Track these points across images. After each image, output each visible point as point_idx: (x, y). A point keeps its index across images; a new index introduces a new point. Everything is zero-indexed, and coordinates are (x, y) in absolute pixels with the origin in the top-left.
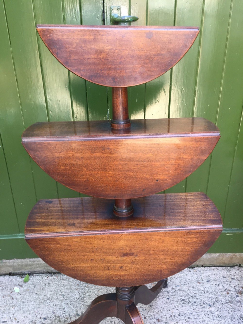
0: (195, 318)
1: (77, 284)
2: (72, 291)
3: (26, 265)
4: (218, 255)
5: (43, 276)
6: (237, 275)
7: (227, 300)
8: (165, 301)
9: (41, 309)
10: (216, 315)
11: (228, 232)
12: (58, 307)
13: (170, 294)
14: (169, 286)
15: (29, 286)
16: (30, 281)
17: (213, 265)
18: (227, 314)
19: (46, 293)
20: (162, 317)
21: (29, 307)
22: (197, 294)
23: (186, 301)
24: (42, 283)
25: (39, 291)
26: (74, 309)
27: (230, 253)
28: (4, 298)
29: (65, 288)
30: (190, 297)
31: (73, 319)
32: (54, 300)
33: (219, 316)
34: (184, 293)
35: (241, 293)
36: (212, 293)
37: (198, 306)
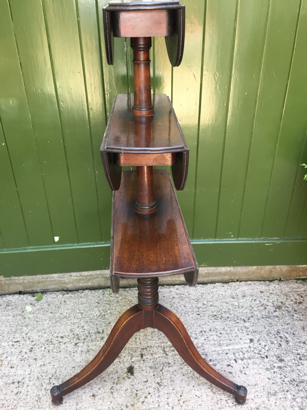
0: (227, 334)
1: (97, 301)
2: (91, 309)
3: (39, 282)
4: (256, 268)
5: (58, 294)
6: (277, 290)
7: (264, 315)
8: (195, 317)
9: (57, 327)
10: (251, 330)
11: (267, 242)
12: (77, 325)
13: (201, 309)
14: (200, 302)
15: (42, 305)
16: (43, 300)
17: (249, 279)
18: (263, 329)
19: (62, 312)
20: (191, 333)
21: (44, 326)
22: (230, 309)
23: (218, 317)
24: (57, 301)
25: (54, 309)
26: (94, 326)
27: (269, 266)
28: (15, 318)
29: (84, 306)
30: (223, 312)
31: (94, 337)
32: (72, 319)
33: (254, 331)
34: (216, 309)
35: (279, 308)
36: (247, 308)
37: (231, 321)
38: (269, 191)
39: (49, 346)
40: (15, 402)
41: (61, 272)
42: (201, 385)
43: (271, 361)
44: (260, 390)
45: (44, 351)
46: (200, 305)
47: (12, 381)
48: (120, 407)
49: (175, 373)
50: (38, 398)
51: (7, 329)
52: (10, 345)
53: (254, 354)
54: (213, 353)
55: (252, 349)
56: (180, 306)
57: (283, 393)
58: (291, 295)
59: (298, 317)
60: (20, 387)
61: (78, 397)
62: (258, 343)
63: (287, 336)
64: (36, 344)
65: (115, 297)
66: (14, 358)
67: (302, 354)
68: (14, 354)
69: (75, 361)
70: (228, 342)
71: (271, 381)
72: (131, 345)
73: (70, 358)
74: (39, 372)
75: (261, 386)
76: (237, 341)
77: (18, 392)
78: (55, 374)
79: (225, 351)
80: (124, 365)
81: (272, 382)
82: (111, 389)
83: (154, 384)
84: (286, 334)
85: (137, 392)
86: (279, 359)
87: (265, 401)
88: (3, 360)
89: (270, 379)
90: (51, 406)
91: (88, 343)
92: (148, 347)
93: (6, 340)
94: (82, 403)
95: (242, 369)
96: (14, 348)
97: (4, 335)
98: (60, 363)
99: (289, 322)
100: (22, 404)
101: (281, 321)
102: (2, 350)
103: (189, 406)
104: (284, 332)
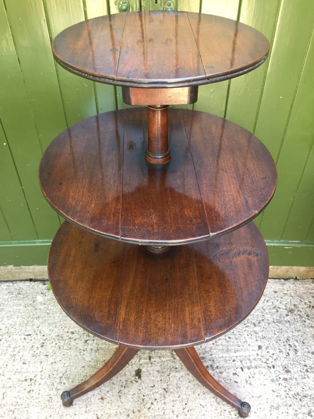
0: (236, 338)
6: (292, 290)
7: (275, 319)
9: (68, 322)
10: (260, 336)
11: (287, 245)
18: (273, 335)
21: (55, 319)
27: (286, 267)
28: (26, 308)
33: (264, 337)
35: (291, 311)
36: (259, 309)
37: (241, 324)
38: (295, 197)
39: (59, 342)
40: (28, 401)
42: (206, 394)
43: (277, 372)
44: (264, 403)
45: (55, 347)
47: (25, 378)
48: (127, 412)
50: (50, 398)
51: (19, 320)
52: (22, 339)
53: (261, 362)
54: (220, 359)
55: (259, 357)
57: (286, 407)
58: (305, 297)
59: (309, 324)
60: (32, 385)
61: (88, 400)
62: (267, 351)
63: (297, 344)
64: (47, 339)
66: (26, 353)
67: (310, 366)
68: (26, 348)
69: (85, 360)
70: (236, 348)
71: (276, 394)
73: (80, 356)
74: (50, 370)
75: (265, 399)
76: (245, 347)
77: (30, 390)
78: (65, 372)
79: (233, 358)
80: (133, 367)
82: (119, 392)
83: (161, 390)
84: (295, 342)
85: (144, 398)
86: (286, 369)
87: (267, 415)
88: (16, 355)
89: (274, 392)
91: (97, 341)
93: (18, 333)
94: (91, 406)
95: (248, 379)
96: (26, 342)
97: (16, 327)
98: (71, 361)
99: (300, 329)
100: (34, 403)
101: (292, 327)
102: (14, 344)
103: (193, 415)
104: (294, 340)
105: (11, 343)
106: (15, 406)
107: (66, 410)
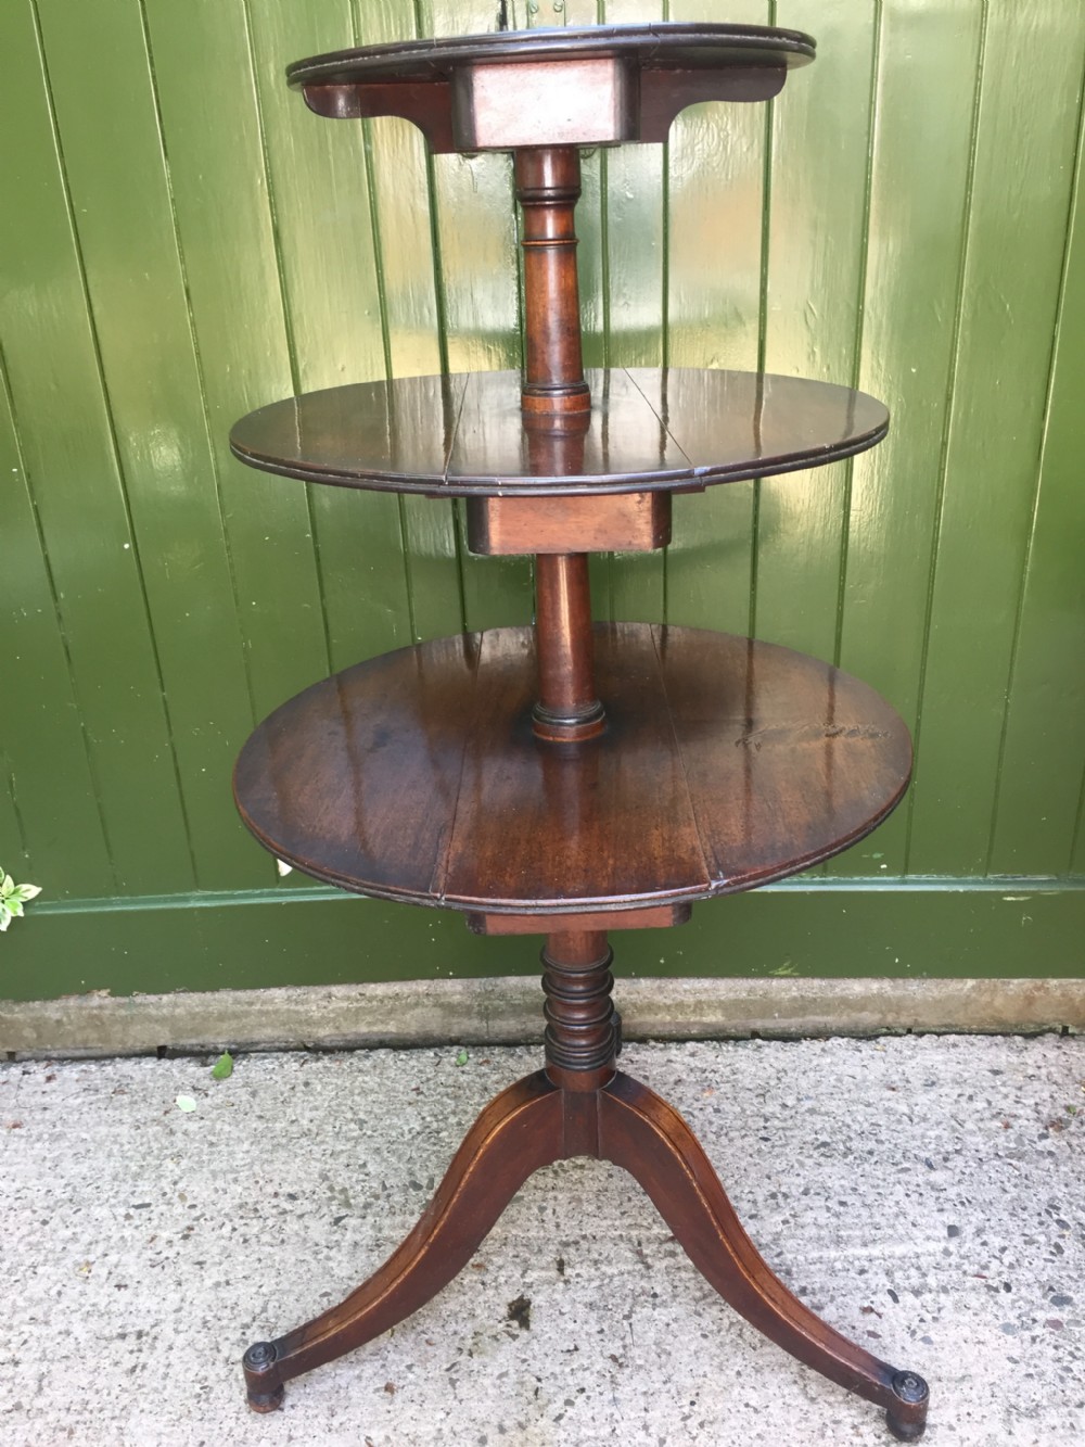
1: (414, 1086)
2: (395, 1109)
3: (222, 1017)
4: (973, 987)
5: (285, 1059)
6: (1052, 1065)
7: (1000, 1147)
9: (277, 1165)
10: (953, 1197)
11: (1009, 888)
12: (343, 1159)
13: (776, 1122)
14: (772, 1098)
15: (230, 1092)
16: (234, 1076)
17: (952, 1026)
18: (997, 1193)
19: (295, 1115)
20: (737, 1197)
21: (234, 1159)
22: (879, 1125)
23: (835, 1150)
24: (280, 1082)
25: (270, 1107)
26: (401, 1166)
27: (1021, 980)
28: (139, 1131)
30: (853, 1135)
31: (398, 1198)
32: (327, 1139)
33: (965, 1201)
34: (829, 1123)
35: (1058, 1125)
36: (941, 1123)
37: (881, 1164)
38: (1007, 704)
39: (246, 1224)
40: (125, 1399)
41: (298, 984)
42: (767, 1371)
43: (1021, 1303)
44: (980, 1398)
45: (231, 1238)
46: (771, 1108)
47: (120, 1331)
48: (479, 1431)
49: (674, 1326)
50: (201, 1388)
51: (112, 1164)
52: (118, 1218)
53: (961, 1276)
54: (812, 1268)
55: (954, 1259)
56: (701, 1109)
57: (1065, 1410)
60: (145, 1347)
61: (337, 1392)
62: (979, 1241)
64: (203, 1215)
65: (477, 1075)
66: (129, 1258)
68: (129, 1244)
69: (333, 1276)
70: (867, 1234)
71: (1022, 1369)
72: (524, 1231)
73: (314, 1264)
74: (209, 1306)
75: (983, 1385)
76: (902, 1231)
77: (135, 1367)
78: (262, 1312)
79: (856, 1263)
80: (499, 1294)
81: (1024, 1372)
82: (448, 1370)
83: (601, 1359)
84: (1080, 1214)
85: (539, 1385)
86: (1052, 1294)
87: (996, 1436)
88: (94, 1263)
89: (1016, 1362)
90: (244, 1416)
91: (378, 1219)
92: (584, 1237)
93: (107, 1201)
94: (347, 1411)
95: (915, 1323)
96: (130, 1225)
97: (100, 1183)
98: (282, 1278)
100: (146, 1406)
101: (1063, 1169)
102: (91, 1230)
103: (719, 1437)
104: (1074, 1208)
105: (78, 1230)
106: (80, 1413)
107: (258, 1425)
